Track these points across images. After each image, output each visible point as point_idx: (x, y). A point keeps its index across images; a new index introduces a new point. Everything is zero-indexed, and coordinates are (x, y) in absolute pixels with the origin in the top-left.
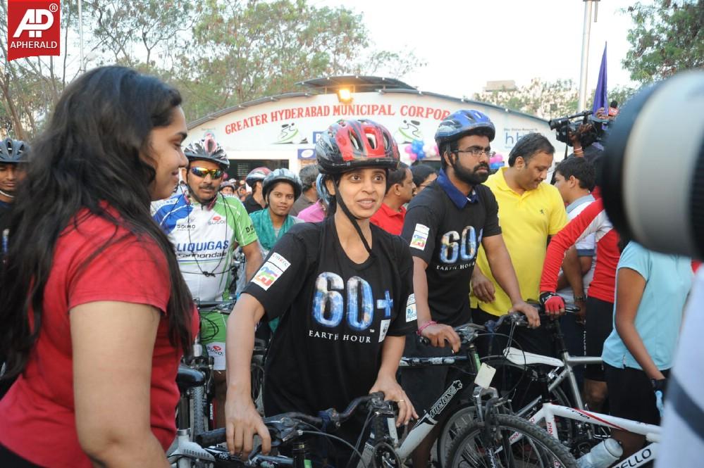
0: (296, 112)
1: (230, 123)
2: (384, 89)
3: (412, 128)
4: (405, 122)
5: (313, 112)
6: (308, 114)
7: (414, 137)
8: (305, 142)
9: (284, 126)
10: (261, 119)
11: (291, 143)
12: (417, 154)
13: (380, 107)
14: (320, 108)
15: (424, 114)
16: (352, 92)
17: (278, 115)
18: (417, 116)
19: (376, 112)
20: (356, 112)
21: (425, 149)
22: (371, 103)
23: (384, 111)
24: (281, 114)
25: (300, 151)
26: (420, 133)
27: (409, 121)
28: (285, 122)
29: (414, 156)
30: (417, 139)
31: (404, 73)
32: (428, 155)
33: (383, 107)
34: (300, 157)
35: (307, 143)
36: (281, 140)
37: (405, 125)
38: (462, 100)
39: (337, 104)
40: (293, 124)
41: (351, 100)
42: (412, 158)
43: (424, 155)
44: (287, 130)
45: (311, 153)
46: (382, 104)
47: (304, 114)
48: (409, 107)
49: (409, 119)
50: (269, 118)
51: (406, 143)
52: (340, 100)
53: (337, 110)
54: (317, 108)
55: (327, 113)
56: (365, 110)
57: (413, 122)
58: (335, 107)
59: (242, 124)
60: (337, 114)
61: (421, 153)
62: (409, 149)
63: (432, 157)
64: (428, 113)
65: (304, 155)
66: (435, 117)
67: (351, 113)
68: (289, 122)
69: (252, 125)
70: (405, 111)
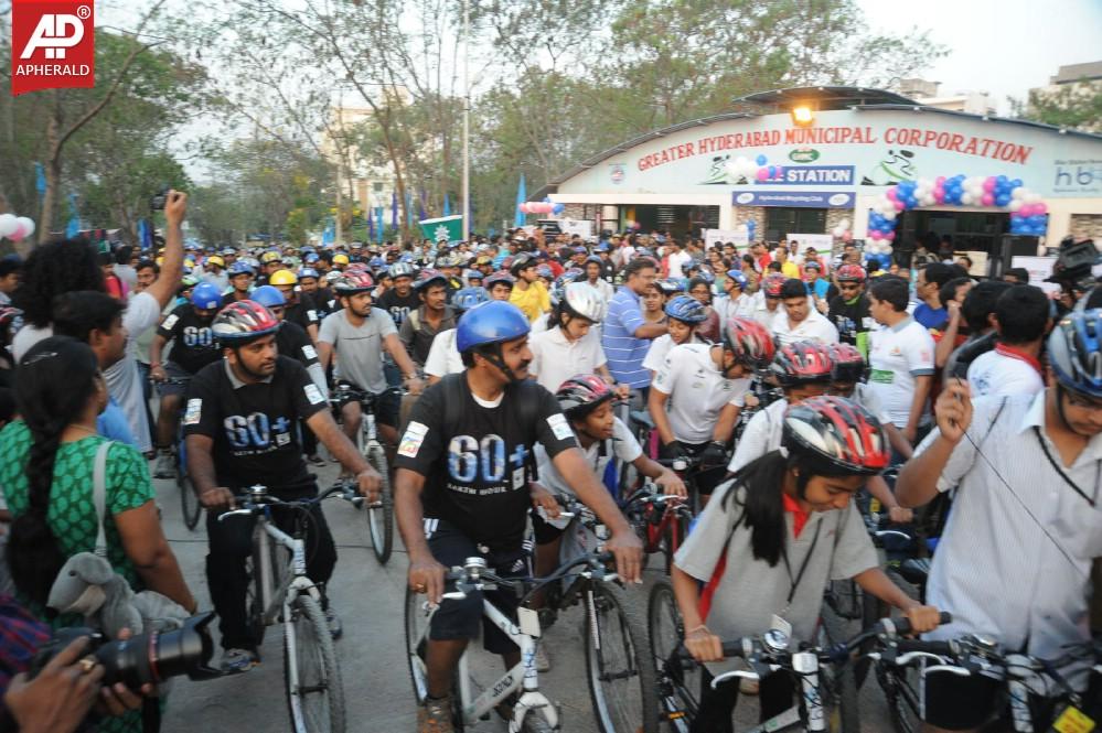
0: (733, 140)
1: (643, 156)
2: (863, 105)
3: (901, 163)
4: (891, 152)
5: (756, 140)
6: (749, 143)
7: (902, 174)
8: (743, 181)
9: (716, 159)
10: (685, 150)
11: (724, 183)
12: (904, 200)
13: (854, 131)
14: (766, 134)
15: (922, 140)
16: (814, 110)
17: (709, 145)
18: (910, 144)
19: (848, 139)
20: (817, 139)
21: (918, 193)
22: (841, 125)
23: (860, 137)
24: (712, 143)
25: (736, 194)
26: (912, 169)
27: (897, 153)
28: (717, 154)
29: (900, 204)
30: (908, 177)
31: (910, 68)
32: (921, 204)
33: (858, 130)
34: (736, 204)
35: (746, 183)
36: (711, 179)
37: (890, 158)
38: (985, 118)
39: (791, 127)
40: (728, 157)
41: (811, 123)
42: (897, 208)
43: (915, 204)
44: (719, 165)
45: (751, 197)
46: (857, 126)
47: (743, 143)
48: (898, 130)
49: (897, 148)
50: (696, 149)
51: (891, 183)
52: (796, 123)
53: (790, 136)
54: (763, 134)
55: (776, 141)
56: (831, 135)
57: (903, 152)
58: (787, 131)
59: (660, 157)
60: (790, 142)
61: (911, 199)
62: (892, 193)
63: (928, 206)
64: (928, 139)
65: (740, 200)
66: (938, 143)
67: (810, 140)
68: (723, 154)
69: (673, 159)
70: (893, 136)
